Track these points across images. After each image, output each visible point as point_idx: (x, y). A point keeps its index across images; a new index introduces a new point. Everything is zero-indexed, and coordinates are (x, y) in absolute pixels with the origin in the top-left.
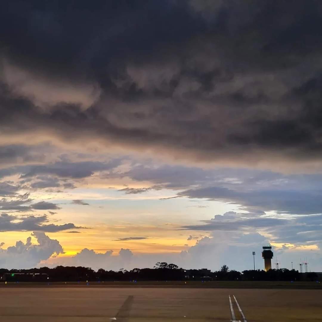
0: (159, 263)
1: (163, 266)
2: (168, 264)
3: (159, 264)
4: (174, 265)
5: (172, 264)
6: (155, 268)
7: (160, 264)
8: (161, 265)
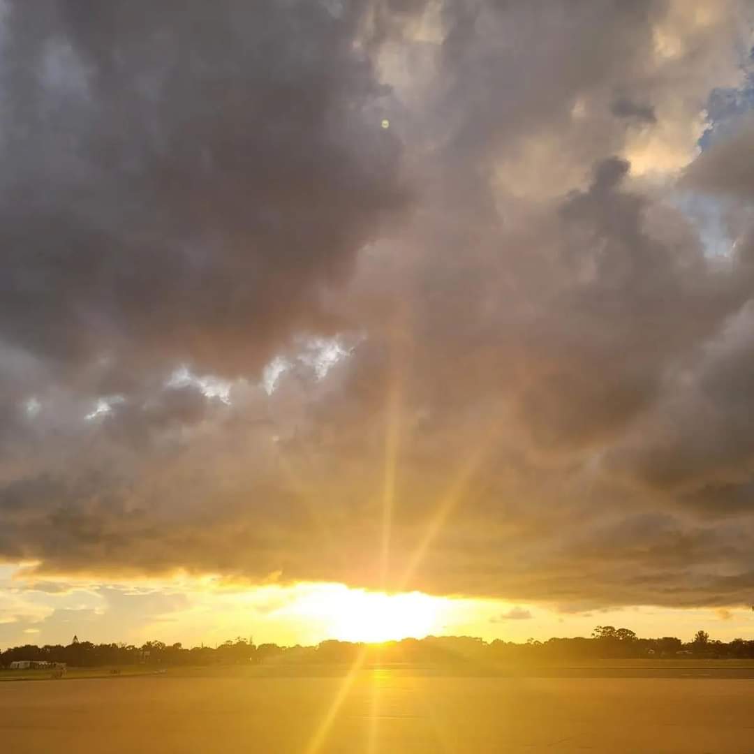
0: (601, 627)
1: (608, 633)
2: (617, 629)
3: (600, 630)
4: (627, 630)
5: (623, 630)
6: (593, 637)
7: (602, 630)
8: (604, 632)
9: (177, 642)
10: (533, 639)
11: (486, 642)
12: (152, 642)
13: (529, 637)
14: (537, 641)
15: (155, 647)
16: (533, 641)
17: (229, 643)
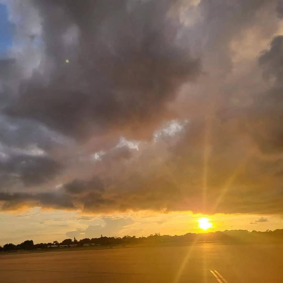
9: (134, 235)
10: (269, 230)
11: (249, 232)
12: (126, 236)
13: (267, 229)
14: (271, 231)
15: (127, 238)
16: (269, 231)
17: (152, 235)
